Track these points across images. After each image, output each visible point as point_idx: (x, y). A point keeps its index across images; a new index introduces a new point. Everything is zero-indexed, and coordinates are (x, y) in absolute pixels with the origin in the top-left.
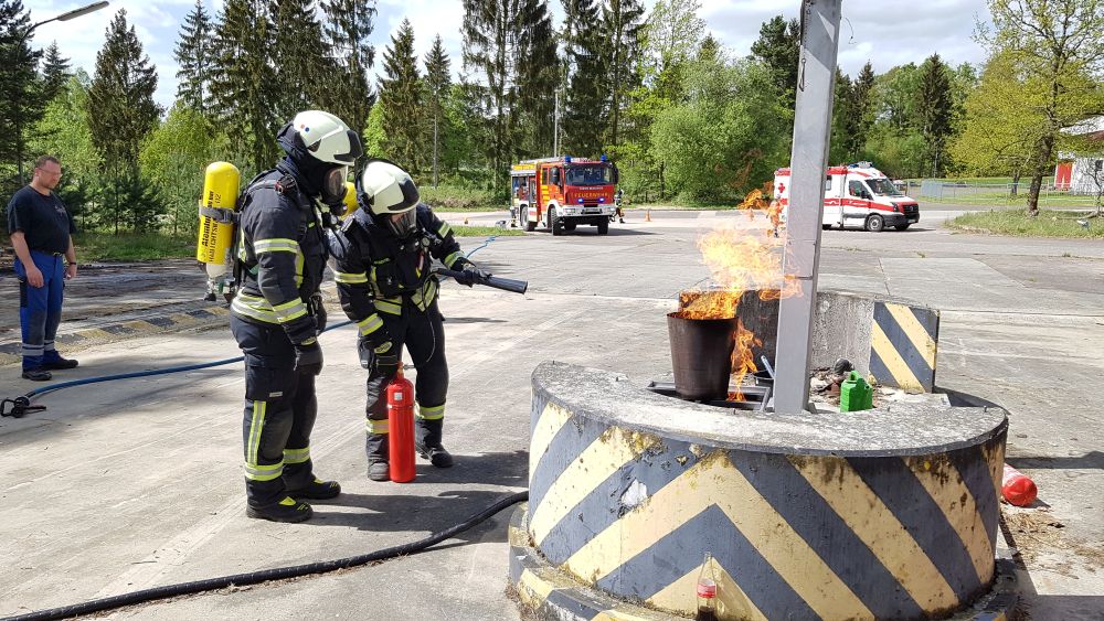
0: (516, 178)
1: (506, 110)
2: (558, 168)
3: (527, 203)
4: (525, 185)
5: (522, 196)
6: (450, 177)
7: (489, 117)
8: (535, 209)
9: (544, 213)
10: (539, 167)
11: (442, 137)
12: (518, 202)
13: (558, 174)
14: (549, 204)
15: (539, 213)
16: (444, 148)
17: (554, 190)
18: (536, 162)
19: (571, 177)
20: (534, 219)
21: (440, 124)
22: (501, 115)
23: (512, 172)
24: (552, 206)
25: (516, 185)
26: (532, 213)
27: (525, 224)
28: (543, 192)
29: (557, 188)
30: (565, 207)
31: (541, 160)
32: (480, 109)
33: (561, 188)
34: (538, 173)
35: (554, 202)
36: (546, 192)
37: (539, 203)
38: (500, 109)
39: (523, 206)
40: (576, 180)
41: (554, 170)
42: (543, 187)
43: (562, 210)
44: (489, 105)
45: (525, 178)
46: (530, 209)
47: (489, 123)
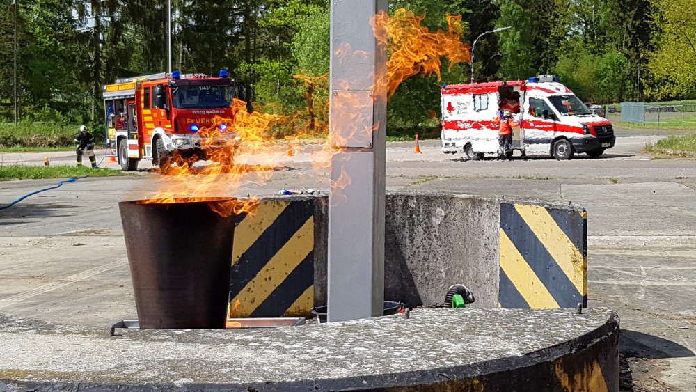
0: (110, 102)
1: (106, 20)
2: (163, 87)
3: (125, 133)
4: (122, 110)
5: (118, 125)
6: (38, 109)
7: (83, 30)
8: (135, 142)
9: (148, 145)
10: (138, 86)
11: (25, 58)
12: (113, 133)
13: (163, 93)
14: (153, 133)
15: (141, 146)
16: (27, 73)
17: (159, 115)
18: (135, 80)
19: (181, 99)
20: (133, 153)
21: (22, 42)
22: (99, 27)
23: (105, 95)
24: (157, 137)
25: (111, 112)
26: (132, 147)
27: (124, 162)
28: (146, 119)
29: (163, 112)
30: (174, 136)
31: (142, 78)
32: (70, 20)
33: (168, 113)
34: (138, 93)
35: (160, 131)
36: (150, 119)
37: (140, 133)
38: (97, 21)
39: (120, 138)
40: (188, 102)
41: (158, 89)
42: (145, 112)
43: (171, 141)
44: (82, 13)
45: (122, 101)
46: (130, 142)
47: (83, 37)
